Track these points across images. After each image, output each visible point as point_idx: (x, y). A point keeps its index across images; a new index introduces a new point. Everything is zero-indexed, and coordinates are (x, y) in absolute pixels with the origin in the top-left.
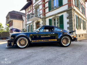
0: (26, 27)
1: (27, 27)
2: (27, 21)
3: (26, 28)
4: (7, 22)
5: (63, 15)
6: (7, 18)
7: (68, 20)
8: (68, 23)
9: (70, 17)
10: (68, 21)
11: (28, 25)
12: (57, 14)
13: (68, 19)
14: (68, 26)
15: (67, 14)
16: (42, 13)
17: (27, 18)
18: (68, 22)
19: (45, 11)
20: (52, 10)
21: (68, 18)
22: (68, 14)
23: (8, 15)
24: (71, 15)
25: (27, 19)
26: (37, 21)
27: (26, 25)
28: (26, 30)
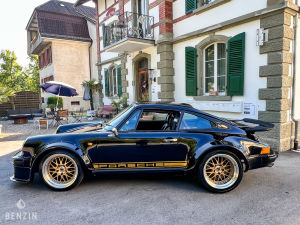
0: (100, 74)
1: (103, 73)
2: (102, 48)
3: (100, 79)
4: (30, 47)
5: (243, 36)
6: (30, 30)
7: (263, 60)
8: (263, 72)
9: (273, 46)
10: (265, 63)
11: (107, 66)
12: (221, 29)
13: (265, 56)
14: (263, 83)
15: (261, 31)
16: (157, 20)
17: (101, 34)
18: (261, 68)
19: (171, 10)
20: (200, 8)
21: (263, 49)
22: (267, 32)
23: (32, 22)
24: (281, 37)
25: (102, 42)
26: (137, 53)
27: (100, 65)
28: (100, 84)
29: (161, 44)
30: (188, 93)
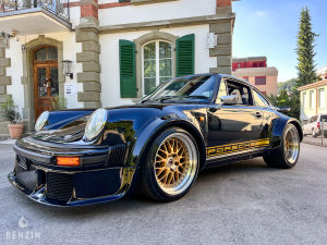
10: (215, 66)
13: (215, 59)
15: (211, 35)
18: (211, 70)
22: (216, 36)
29: (83, 29)
30: (124, 94)
